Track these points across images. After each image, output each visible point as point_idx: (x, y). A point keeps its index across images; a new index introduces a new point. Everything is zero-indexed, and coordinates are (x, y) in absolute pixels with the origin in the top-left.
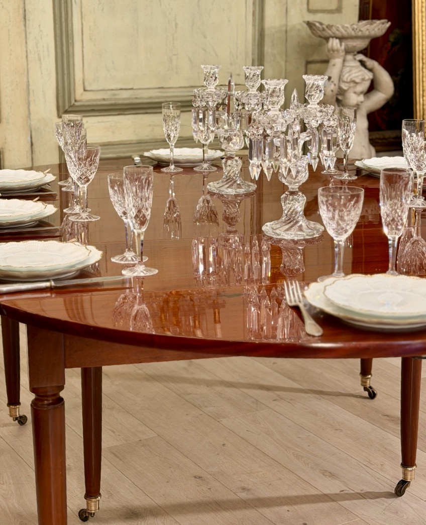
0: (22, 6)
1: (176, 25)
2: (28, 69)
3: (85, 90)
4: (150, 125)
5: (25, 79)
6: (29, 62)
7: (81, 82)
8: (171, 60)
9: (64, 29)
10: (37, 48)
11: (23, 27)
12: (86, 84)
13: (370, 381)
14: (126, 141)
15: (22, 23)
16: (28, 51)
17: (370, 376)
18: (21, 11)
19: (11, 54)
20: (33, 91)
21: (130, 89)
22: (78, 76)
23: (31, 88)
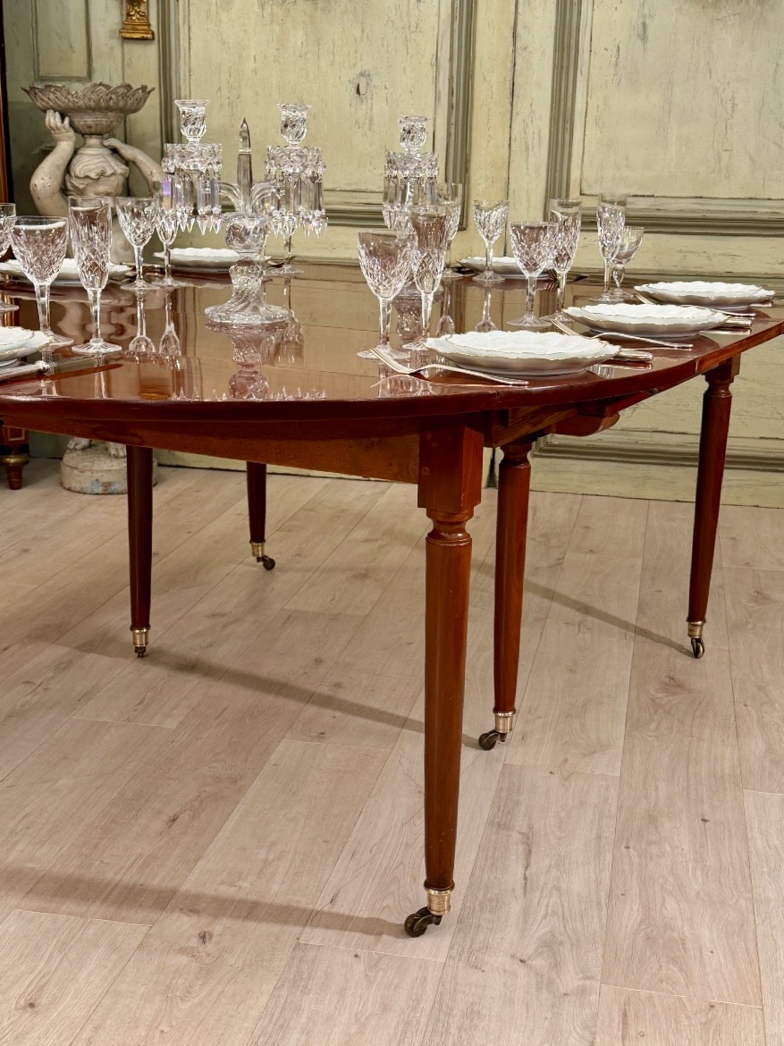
0: (509, 78)
1: (734, 105)
2: (509, 162)
3: (581, 194)
4: (681, 251)
5: (505, 175)
6: (512, 153)
7: (578, 184)
8: (719, 159)
9: (562, 110)
10: (525, 133)
11: (509, 106)
12: (584, 186)
13: (701, 631)
14: (640, 270)
15: (508, 101)
16: (513, 137)
17: (700, 623)
18: (508, 85)
19: (489, 142)
20: (514, 191)
21: (649, 196)
22: (575, 174)
23: (512, 187)
